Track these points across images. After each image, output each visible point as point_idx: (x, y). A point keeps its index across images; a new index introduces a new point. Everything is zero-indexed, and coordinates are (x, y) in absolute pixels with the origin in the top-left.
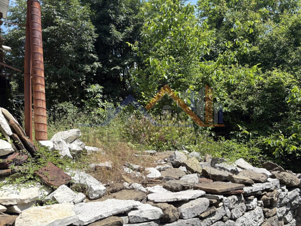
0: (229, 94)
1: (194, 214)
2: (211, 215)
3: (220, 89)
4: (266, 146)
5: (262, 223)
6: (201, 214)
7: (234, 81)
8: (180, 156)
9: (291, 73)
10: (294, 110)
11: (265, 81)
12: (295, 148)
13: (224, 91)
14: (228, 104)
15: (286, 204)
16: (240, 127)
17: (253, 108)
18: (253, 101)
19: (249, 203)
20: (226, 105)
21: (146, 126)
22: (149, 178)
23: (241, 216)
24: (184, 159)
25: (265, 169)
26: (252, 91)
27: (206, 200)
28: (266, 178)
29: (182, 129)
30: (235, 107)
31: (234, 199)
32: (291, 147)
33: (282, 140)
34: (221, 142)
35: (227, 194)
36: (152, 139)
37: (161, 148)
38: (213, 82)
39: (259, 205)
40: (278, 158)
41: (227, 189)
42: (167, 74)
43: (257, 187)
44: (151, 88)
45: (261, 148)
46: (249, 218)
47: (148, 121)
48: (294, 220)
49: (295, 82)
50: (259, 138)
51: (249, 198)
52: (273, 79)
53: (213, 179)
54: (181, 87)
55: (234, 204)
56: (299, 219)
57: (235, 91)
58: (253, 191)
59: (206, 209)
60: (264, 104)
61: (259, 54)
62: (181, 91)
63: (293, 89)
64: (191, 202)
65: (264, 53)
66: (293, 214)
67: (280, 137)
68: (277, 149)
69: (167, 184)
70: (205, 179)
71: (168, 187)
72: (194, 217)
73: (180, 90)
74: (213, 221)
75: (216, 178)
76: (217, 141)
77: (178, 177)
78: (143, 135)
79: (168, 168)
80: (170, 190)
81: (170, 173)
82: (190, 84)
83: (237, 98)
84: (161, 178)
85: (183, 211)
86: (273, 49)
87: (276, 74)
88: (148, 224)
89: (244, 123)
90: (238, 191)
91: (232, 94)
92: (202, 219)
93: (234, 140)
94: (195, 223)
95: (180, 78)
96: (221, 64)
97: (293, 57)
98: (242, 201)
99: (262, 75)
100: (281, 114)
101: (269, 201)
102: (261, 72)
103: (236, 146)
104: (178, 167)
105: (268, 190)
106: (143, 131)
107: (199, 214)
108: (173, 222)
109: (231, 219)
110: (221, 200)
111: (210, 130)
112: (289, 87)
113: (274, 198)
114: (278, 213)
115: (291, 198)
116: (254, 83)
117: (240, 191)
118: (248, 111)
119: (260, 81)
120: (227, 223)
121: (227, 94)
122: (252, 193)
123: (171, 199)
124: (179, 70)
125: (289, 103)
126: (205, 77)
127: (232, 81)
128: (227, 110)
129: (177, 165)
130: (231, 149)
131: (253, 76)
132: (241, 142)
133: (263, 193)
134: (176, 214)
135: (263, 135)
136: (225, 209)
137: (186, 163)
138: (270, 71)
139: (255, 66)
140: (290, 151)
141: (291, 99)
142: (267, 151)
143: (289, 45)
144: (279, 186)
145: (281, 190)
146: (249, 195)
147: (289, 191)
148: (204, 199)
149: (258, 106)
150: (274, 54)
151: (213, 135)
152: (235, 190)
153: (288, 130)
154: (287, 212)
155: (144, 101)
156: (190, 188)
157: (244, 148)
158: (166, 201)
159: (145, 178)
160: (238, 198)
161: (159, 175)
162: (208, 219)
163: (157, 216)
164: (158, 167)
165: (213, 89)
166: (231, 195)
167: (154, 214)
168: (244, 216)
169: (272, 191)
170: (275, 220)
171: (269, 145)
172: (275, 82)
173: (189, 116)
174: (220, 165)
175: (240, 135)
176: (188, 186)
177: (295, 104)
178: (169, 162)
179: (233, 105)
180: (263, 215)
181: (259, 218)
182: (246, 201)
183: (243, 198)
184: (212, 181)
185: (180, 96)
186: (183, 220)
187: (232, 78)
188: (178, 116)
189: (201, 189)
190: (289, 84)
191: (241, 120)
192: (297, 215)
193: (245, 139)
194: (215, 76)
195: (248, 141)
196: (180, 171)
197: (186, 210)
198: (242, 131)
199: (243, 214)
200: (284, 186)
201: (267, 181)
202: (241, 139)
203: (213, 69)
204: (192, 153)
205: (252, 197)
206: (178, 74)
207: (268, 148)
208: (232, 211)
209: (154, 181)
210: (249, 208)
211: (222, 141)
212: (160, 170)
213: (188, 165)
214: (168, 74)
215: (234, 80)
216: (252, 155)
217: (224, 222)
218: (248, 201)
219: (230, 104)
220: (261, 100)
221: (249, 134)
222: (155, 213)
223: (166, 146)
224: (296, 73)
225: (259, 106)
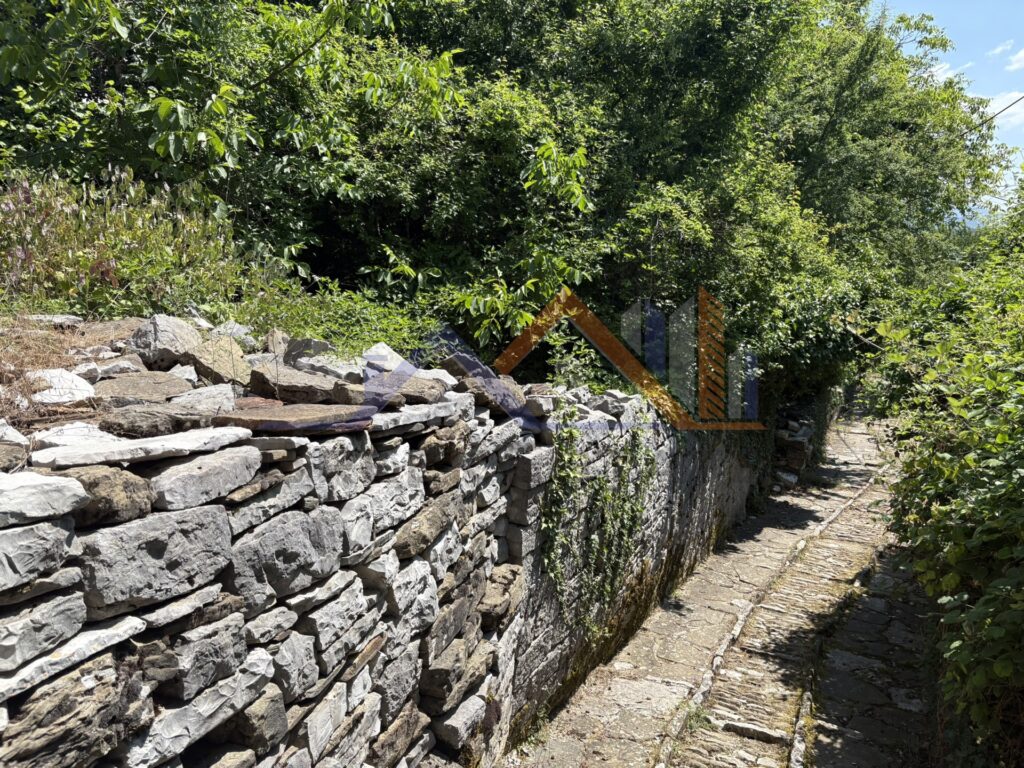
0: (363, 139)
1: (207, 493)
2: (262, 494)
3: (331, 119)
4: (459, 314)
5: (419, 511)
6: (232, 492)
7: (380, 98)
8: (175, 332)
9: (543, 98)
10: (540, 212)
11: (471, 112)
12: (529, 317)
13: (345, 128)
14: (355, 175)
15: (485, 459)
16: (389, 252)
17: (433, 197)
18: (434, 171)
19: (387, 457)
20: (350, 178)
21: (36, 221)
22: (43, 404)
23: (358, 494)
24: (189, 342)
25: (444, 372)
26: (434, 140)
27: (253, 453)
28: (442, 389)
29: (188, 246)
30: (378, 188)
31: (342, 447)
32: (522, 316)
33: (502, 297)
34: (328, 297)
35: (320, 433)
36: (60, 275)
37: (101, 310)
38: (309, 88)
39: (416, 461)
40: (486, 347)
41: (321, 419)
42: (126, 20)
43: (409, 414)
44: (54, 66)
45: (445, 320)
46: (381, 496)
47: (43, 201)
48: (504, 499)
49: (550, 126)
50: (442, 289)
51: (387, 443)
52: (493, 107)
53: (282, 399)
54: (186, 85)
55: (342, 461)
56: (515, 496)
57: (383, 131)
58: (401, 423)
59: (249, 479)
60: (463, 186)
61: (464, 20)
62: (187, 100)
63: (543, 148)
64: (199, 460)
65: (477, 18)
66: (502, 483)
67: (497, 287)
68: (486, 322)
69: (115, 416)
70: (258, 399)
71: (120, 425)
72: (207, 503)
73: (184, 97)
74: (272, 512)
75: (292, 395)
76: (314, 294)
77: (164, 397)
78: (20, 254)
79: (123, 371)
80: (124, 436)
81: (135, 385)
82: (221, 77)
83: (388, 158)
84: (92, 403)
85: (167, 487)
86: (503, 11)
87: (504, 92)
88: (25, 531)
89: (404, 242)
90: (358, 423)
91: (372, 140)
92: (233, 506)
93: (369, 293)
94: (211, 519)
95: (186, 47)
96: (339, 28)
97: (553, 48)
98: (367, 453)
99: (467, 91)
100: (506, 220)
101: (441, 451)
102: (464, 81)
103: (373, 311)
104: (168, 369)
105: (442, 422)
106: (22, 241)
107: (223, 494)
108: (130, 520)
109: (329, 502)
110: (302, 451)
111: (291, 258)
112: (534, 140)
113: (455, 441)
114: (463, 483)
115: (499, 441)
116: (440, 111)
117: (363, 423)
118: (416, 202)
119: (459, 110)
120: (313, 514)
121: (355, 138)
122: (397, 428)
123: (121, 453)
124: (178, 12)
125: (529, 188)
126: (282, 63)
127: (373, 95)
128: (351, 195)
129: (162, 362)
130: (358, 321)
131: (436, 88)
132: (391, 300)
133: (429, 430)
134: (142, 497)
135: (455, 283)
136: (310, 475)
137: (197, 355)
138: (487, 82)
139: (447, 56)
140: (517, 330)
141: (534, 178)
142: (459, 326)
143: (547, 9)
144: (472, 412)
145: (477, 422)
146: (387, 434)
147: (497, 424)
148: (245, 448)
149: (445, 189)
150: (505, 30)
151: (302, 272)
152: (347, 422)
153: (519, 268)
154: (487, 479)
155: (30, 127)
156: (202, 424)
157: (399, 318)
158: (102, 459)
159: (25, 403)
160: (353, 444)
161: (85, 391)
162: (254, 505)
163: (64, 504)
164: (83, 368)
165: (308, 116)
166: (334, 435)
167: (50, 497)
168: (368, 492)
169: (452, 424)
170: (453, 499)
171: (468, 311)
172: (499, 118)
173: (218, 200)
174: (313, 361)
175: (388, 279)
176: (197, 417)
177: (544, 195)
178: (132, 352)
179: (373, 179)
180: (421, 487)
181: (412, 497)
182: (379, 452)
183: (369, 445)
184: (280, 403)
185: (181, 116)
186: (164, 515)
187: (373, 86)
188: (174, 193)
189: (238, 423)
190: (534, 131)
191: (394, 233)
192: (512, 486)
193: (403, 291)
194: (318, 67)
195: (410, 300)
196: (171, 382)
197: (179, 483)
198: (395, 265)
199: (366, 489)
200: (485, 411)
201: (441, 399)
202: (392, 293)
203: (311, 39)
204: (221, 328)
205: (396, 439)
206: (172, 30)
207: (465, 319)
208: (334, 481)
209: (61, 413)
210: (384, 470)
211: (331, 292)
212: (91, 378)
213: (202, 360)
214: (131, 22)
215: (379, 93)
216: (421, 339)
217: (307, 511)
218: (382, 450)
219: (364, 175)
220: (457, 174)
221: (416, 278)
222: (56, 495)
223: (123, 302)
224: (556, 99)
225: (451, 192)
